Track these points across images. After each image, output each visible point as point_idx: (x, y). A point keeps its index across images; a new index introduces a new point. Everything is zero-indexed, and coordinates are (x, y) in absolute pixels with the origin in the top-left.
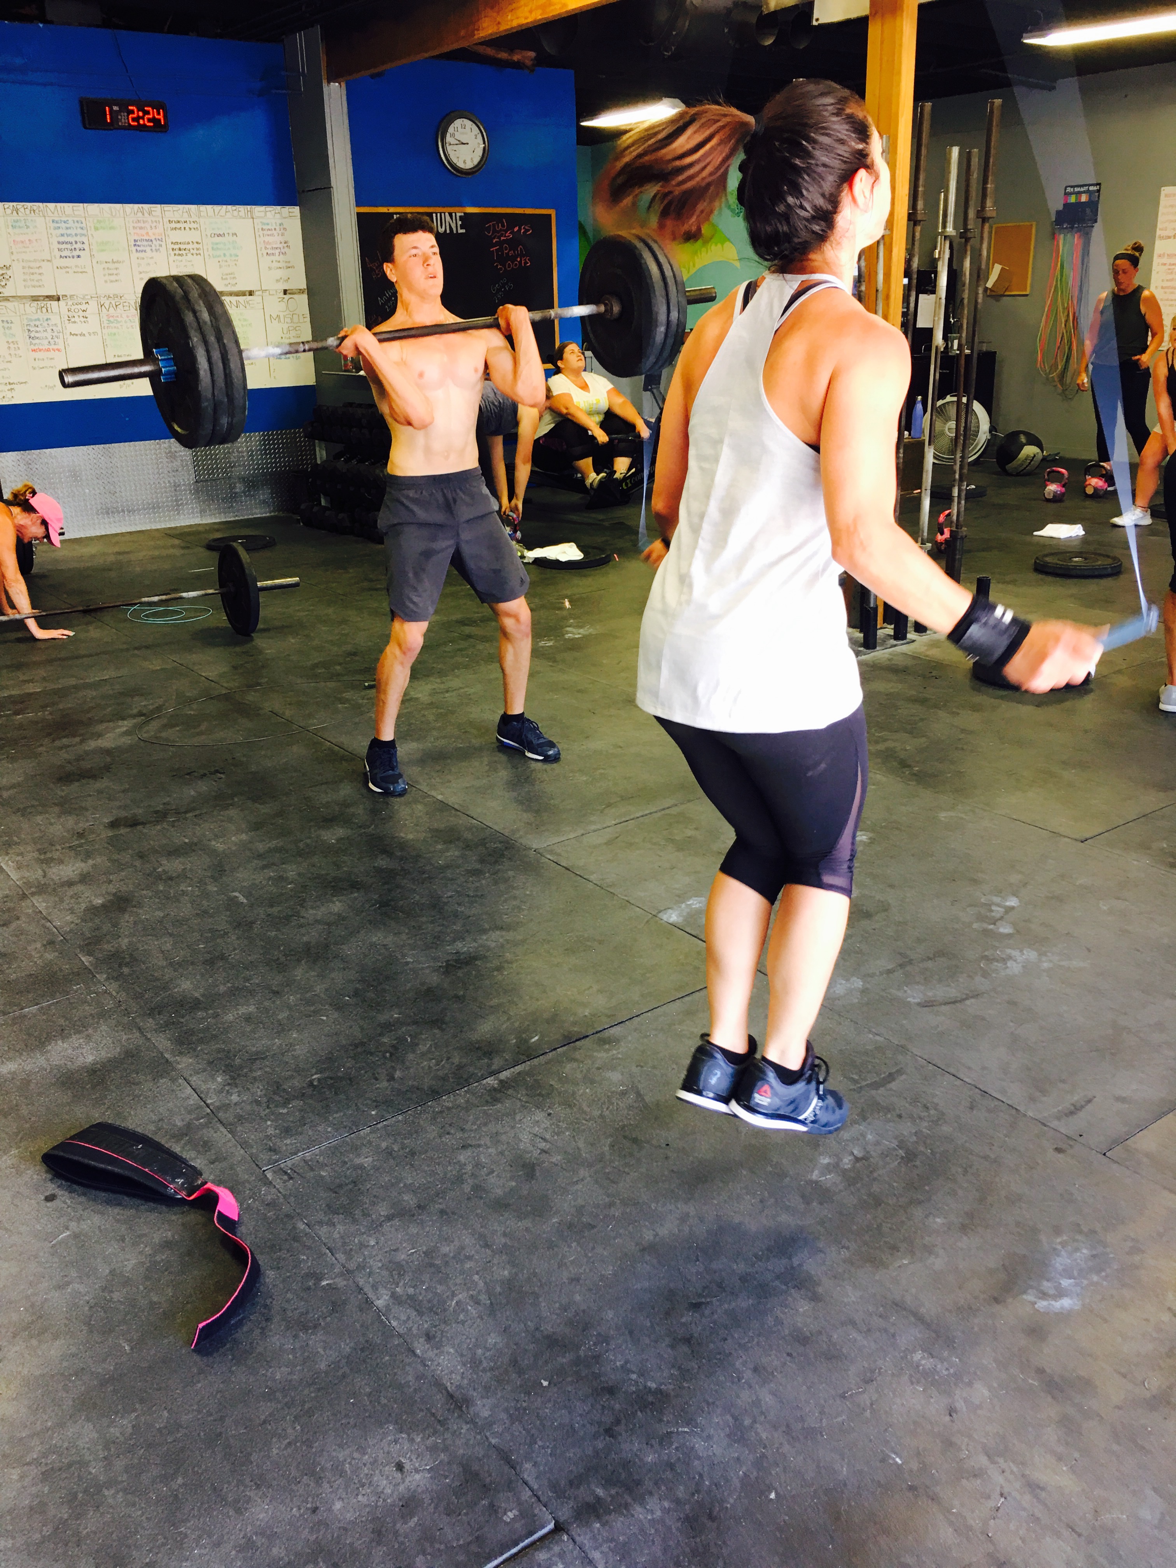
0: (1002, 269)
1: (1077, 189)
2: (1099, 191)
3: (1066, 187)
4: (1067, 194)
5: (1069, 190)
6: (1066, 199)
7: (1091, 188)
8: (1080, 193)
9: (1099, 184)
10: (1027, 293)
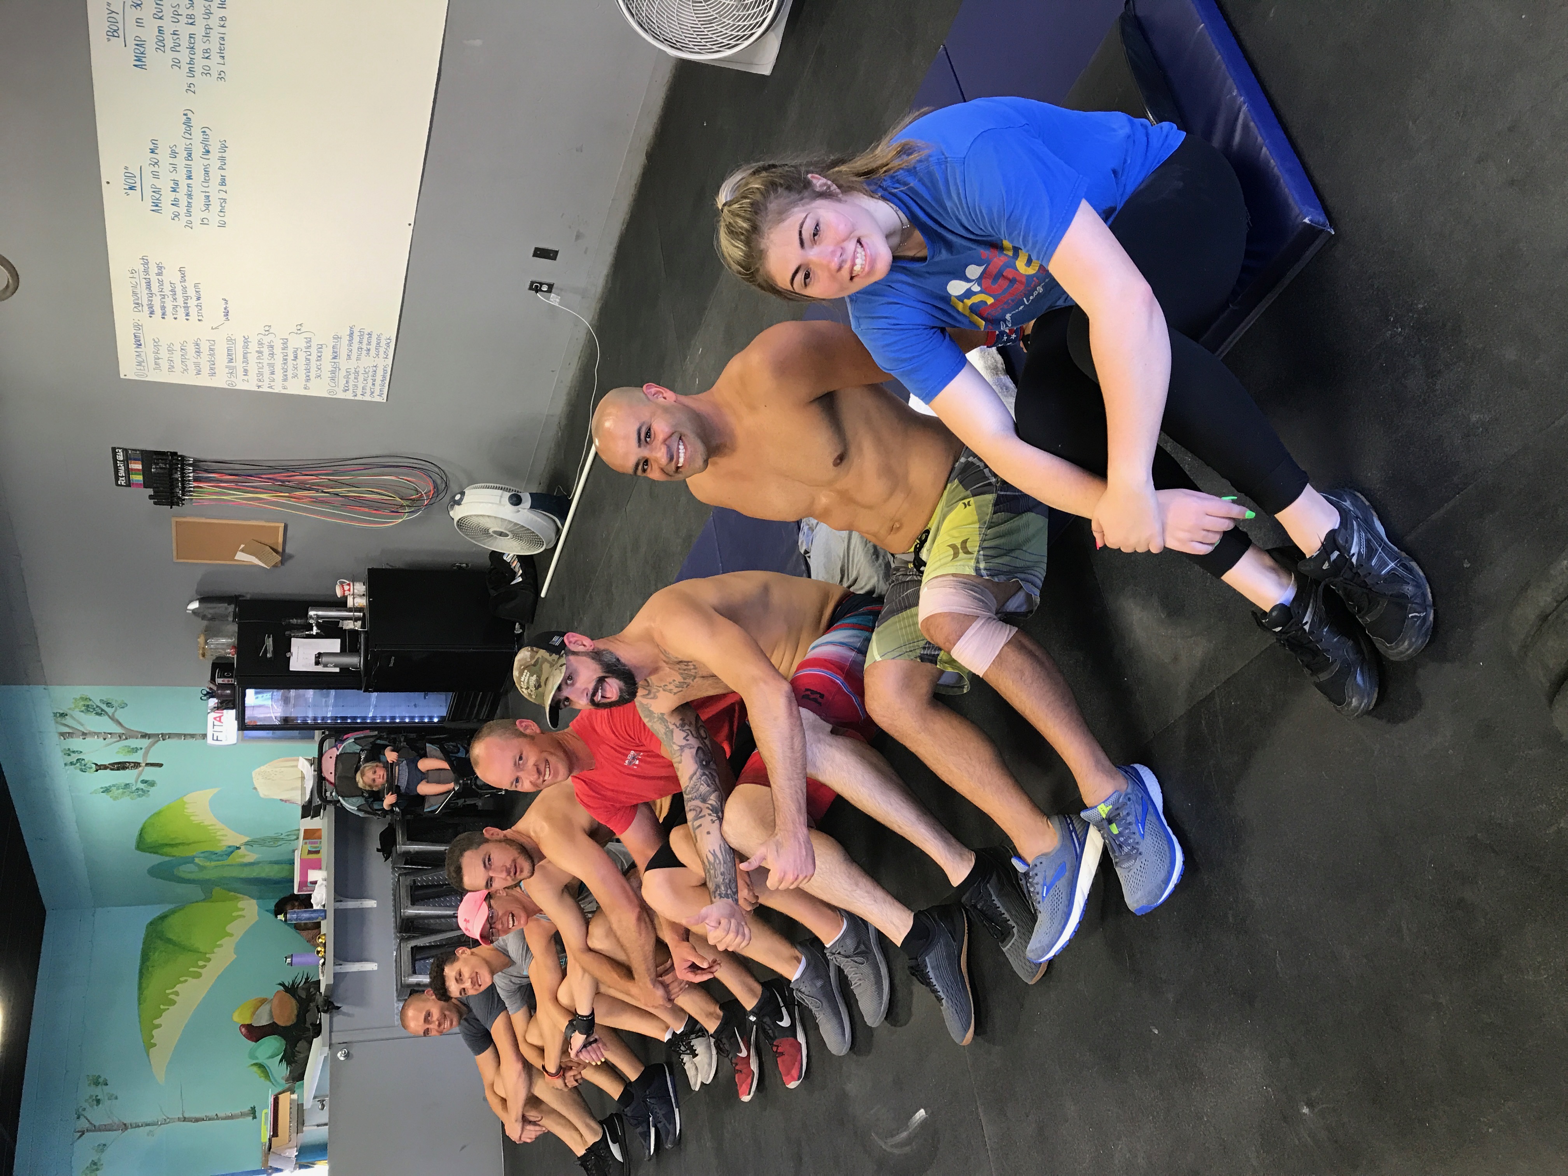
0: (242, 551)
1: (122, 473)
2: (125, 451)
3: (117, 485)
4: (129, 484)
5: (122, 481)
6: (137, 485)
7: (120, 457)
8: (128, 471)
9: (114, 450)
10: (283, 525)
